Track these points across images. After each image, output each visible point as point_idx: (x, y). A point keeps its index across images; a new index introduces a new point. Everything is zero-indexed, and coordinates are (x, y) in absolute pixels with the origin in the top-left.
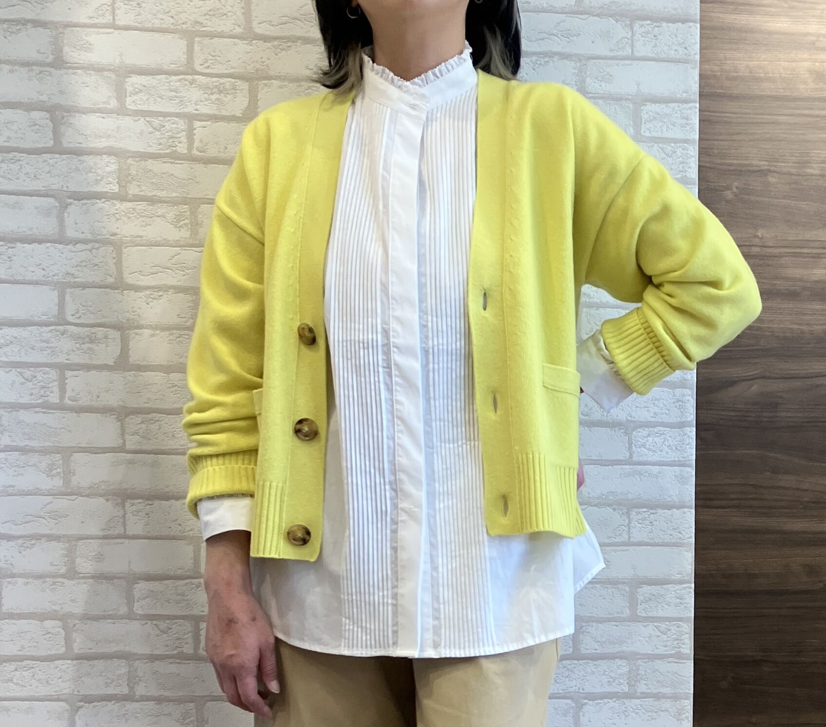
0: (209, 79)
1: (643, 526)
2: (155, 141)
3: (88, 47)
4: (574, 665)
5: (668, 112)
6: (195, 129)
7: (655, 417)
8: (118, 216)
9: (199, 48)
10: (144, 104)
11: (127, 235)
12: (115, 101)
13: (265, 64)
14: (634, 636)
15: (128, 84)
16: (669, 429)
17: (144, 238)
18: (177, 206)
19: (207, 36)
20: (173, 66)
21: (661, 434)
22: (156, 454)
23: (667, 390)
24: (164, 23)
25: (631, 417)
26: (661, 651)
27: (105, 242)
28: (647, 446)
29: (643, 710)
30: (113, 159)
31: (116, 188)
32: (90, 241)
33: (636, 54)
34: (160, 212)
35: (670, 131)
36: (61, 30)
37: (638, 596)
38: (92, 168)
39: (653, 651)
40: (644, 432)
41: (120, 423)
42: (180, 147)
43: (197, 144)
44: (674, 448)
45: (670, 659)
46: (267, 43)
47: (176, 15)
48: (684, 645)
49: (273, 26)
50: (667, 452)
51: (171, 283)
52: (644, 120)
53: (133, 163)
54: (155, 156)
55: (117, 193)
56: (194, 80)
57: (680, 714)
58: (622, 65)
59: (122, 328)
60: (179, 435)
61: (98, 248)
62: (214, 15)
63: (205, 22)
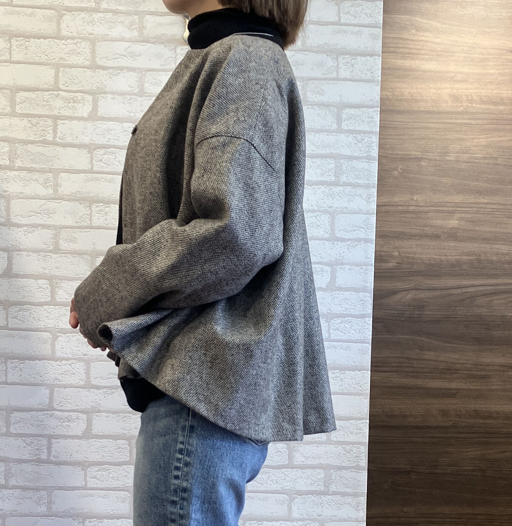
0: (68, 93)
1: (336, 381)
2: (33, 133)
4: (288, 472)
5: (360, 114)
6: (58, 125)
7: (346, 311)
8: (8, 180)
9: (62, 74)
10: (27, 109)
11: (14, 192)
12: (9, 108)
13: (103, 84)
14: (328, 454)
15: (18, 97)
16: (355, 319)
17: (24, 193)
18: (46, 174)
19: (68, 67)
20: (45, 85)
21: (350, 322)
22: (27, 331)
23: (354, 293)
24: (41, 59)
25: (330, 310)
26: (346, 464)
28: (340, 330)
29: (333, 503)
30: (7, 144)
31: (7, 162)
33: (340, 76)
34: (35, 177)
35: (360, 126)
39: (341, 464)
40: (338, 321)
41: (5, 311)
42: (48, 137)
43: (59, 134)
44: (358, 331)
45: (352, 470)
46: (105, 71)
47: (49, 54)
48: (361, 461)
49: (109, 60)
50: (353, 334)
51: (40, 223)
52: (343, 119)
53: (19, 146)
54: (32, 142)
55: (8, 165)
56: (58, 94)
57: (358, 507)
58: (331, 84)
59: (9, 250)
60: (42, 319)
62: (72, 54)
63: (66, 58)
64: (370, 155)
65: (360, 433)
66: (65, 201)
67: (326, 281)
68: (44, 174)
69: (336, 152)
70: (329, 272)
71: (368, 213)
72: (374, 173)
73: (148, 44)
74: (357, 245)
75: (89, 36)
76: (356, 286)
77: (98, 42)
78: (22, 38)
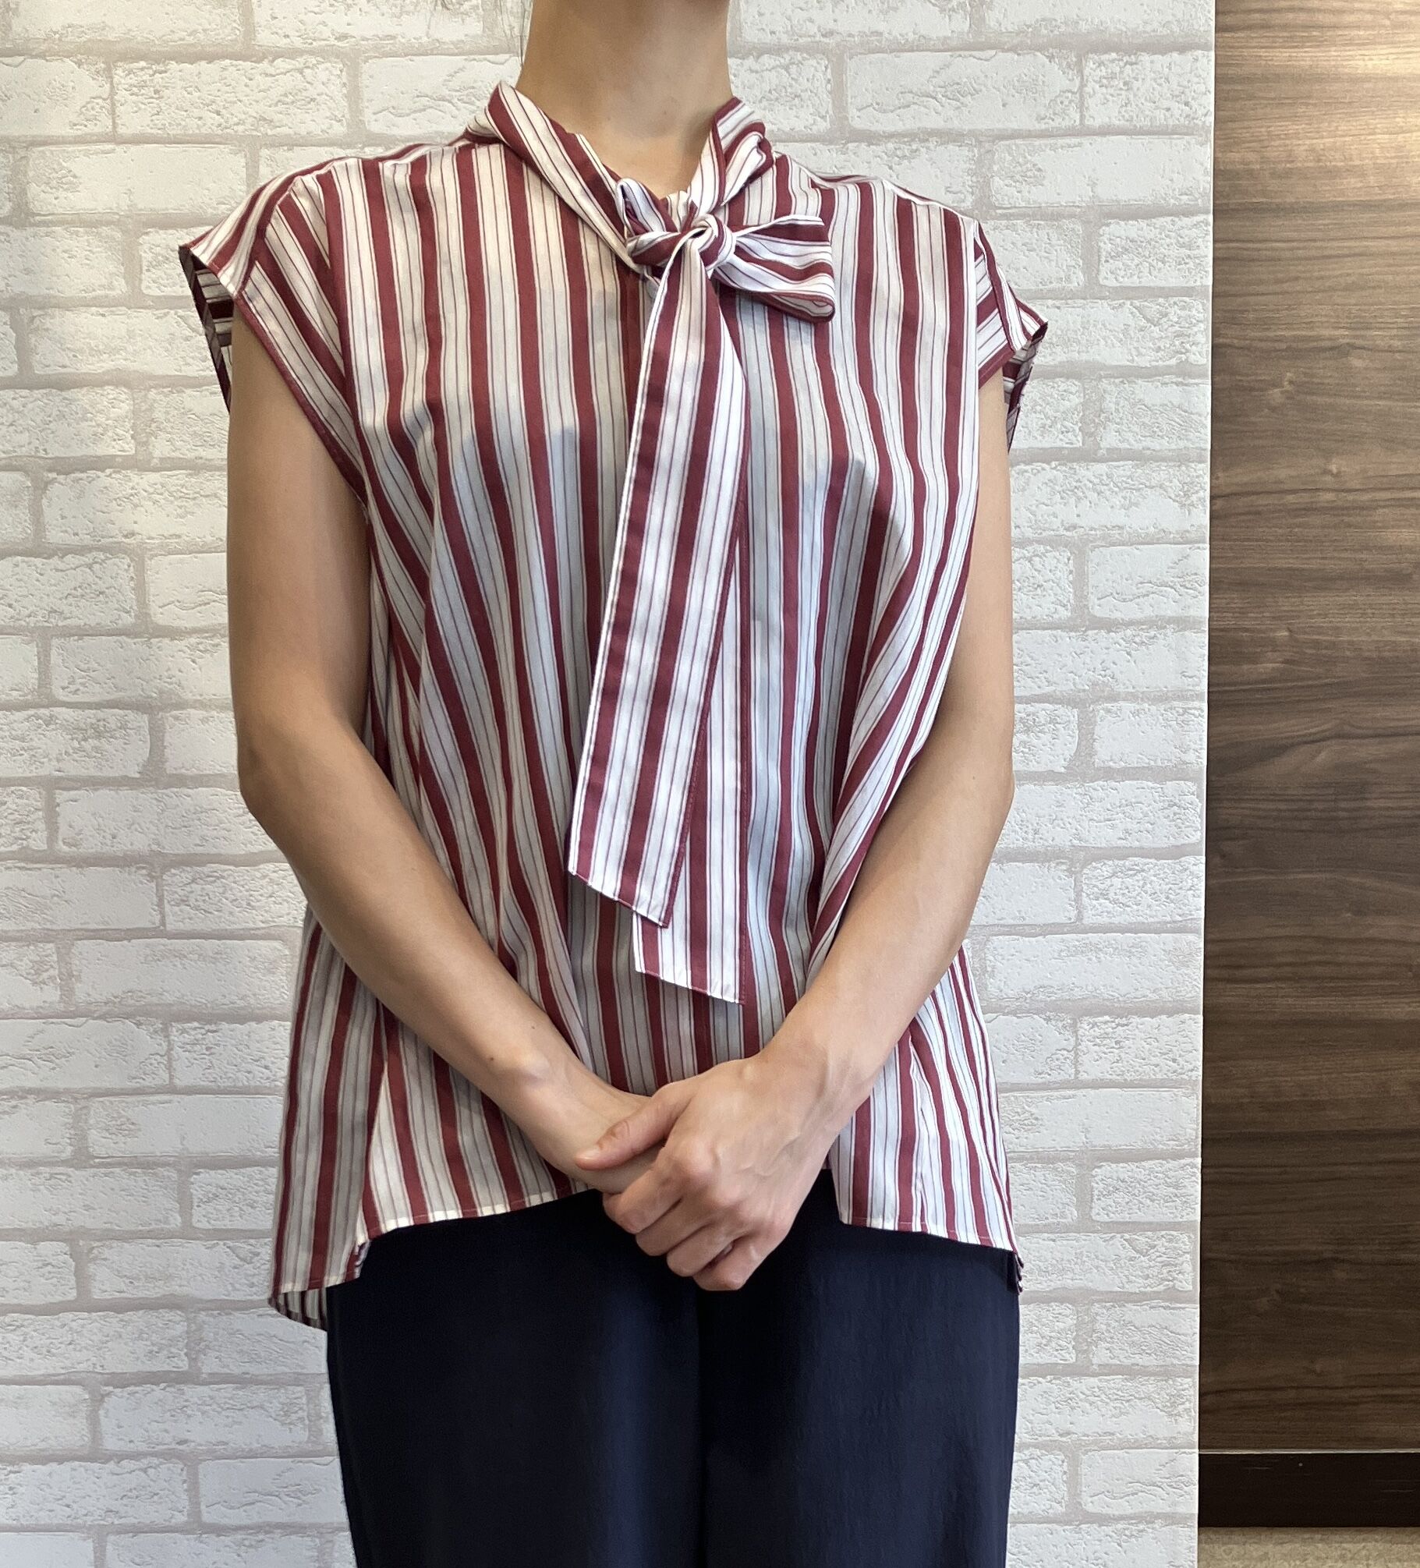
3: (71, 183)
5: (1153, 237)
7: (1126, 839)
8: (135, 500)
10: (175, 284)
11: (154, 535)
12: (123, 282)
14: (1086, 1259)
15: (144, 247)
16: (1153, 861)
17: (183, 537)
19: (282, 146)
20: (222, 207)
21: (1139, 871)
22: (219, 938)
23: (1150, 784)
24: (204, 125)
25: (1079, 839)
26: (1137, 1286)
27: (113, 550)
28: (1111, 896)
29: (1103, 1396)
30: (123, 394)
31: (130, 448)
32: (90, 549)
33: (1089, 122)
35: (1155, 273)
36: (22, 153)
37: (1095, 1185)
38: (86, 411)
39: (1123, 1287)
40: (1106, 868)
41: (153, 885)
44: (1163, 898)
45: (1154, 1303)
47: (224, 107)
48: (1181, 1276)
49: (400, 116)
50: (1149, 906)
52: (1103, 254)
53: (158, 397)
54: (196, 383)
55: (132, 457)
57: (1174, 1405)
58: (1062, 147)
59: (151, 707)
60: (258, 904)
61: (103, 561)
62: (293, 102)
63: (277, 117)
64: (1187, 360)
65: (1176, 1196)
67: (1066, 752)
69: (1084, 357)
70: (1074, 726)
71: (1184, 539)
72: (1200, 415)
74: (1155, 636)
75: (336, 42)
76: (1155, 761)
77: (365, 62)
78: (143, 64)
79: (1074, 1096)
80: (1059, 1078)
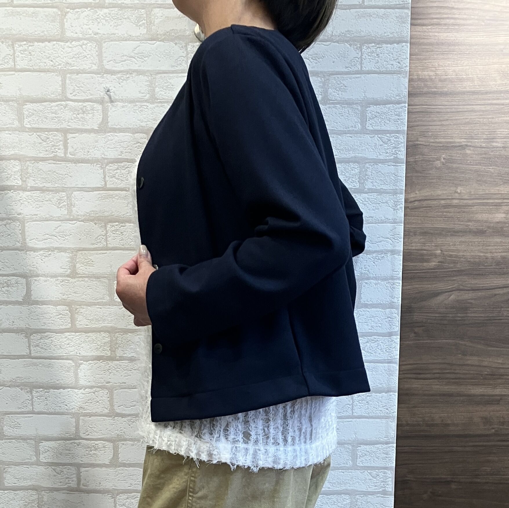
0: (76, 103)
1: (362, 405)
2: (43, 149)
5: (386, 111)
6: (68, 139)
7: (372, 329)
8: (21, 201)
9: (70, 82)
10: (36, 123)
11: (28, 214)
12: (17, 122)
14: (355, 479)
15: (25, 110)
16: (381, 337)
17: (38, 215)
18: (59, 193)
19: (75, 73)
20: (53, 95)
21: (376, 341)
22: (50, 359)
23: (381, 310)
24: (47, 65)
26: (372, 489)
27: (14, 220)
28: (366, 350)
30: (17, 163)
31: (20, 183)
32: (5, 219)
33: (364, 69)
34: (48, 197)
35: (386, 125)
37: (358, 453)
38: (4, 169)
39: (368, 489)
41: (27, 339)
42: (59, 153)
43: (70, 150)
44: (384, 351)
45: (378, 495)
46: (113, 76)
47: (54, 59)
48: (387, 486)
49: (117, 63)
50: (380, 354)
51: (56, 246)
52: (368, 118)
53: (30, 164)
54: (43, 160)
55: (20, 186)
56: (67, 105)
58: (354, 78)
59: (27, 276)
60: (64, 347)
61: (10, 223)
62: (78, 57)
63: (72, 63)
64: (397, 157)
65: (387, 457)
66: (79, 221)
68: (57, 194)
69: (360, 155)
71: (395, 222)
73: (158, 43)
74: (383, 257)
75: (94, 36)
76: (383, 302)
77: (105, 43)
78: (25, 43)
79: (351, 421)
80: (347, 415)
